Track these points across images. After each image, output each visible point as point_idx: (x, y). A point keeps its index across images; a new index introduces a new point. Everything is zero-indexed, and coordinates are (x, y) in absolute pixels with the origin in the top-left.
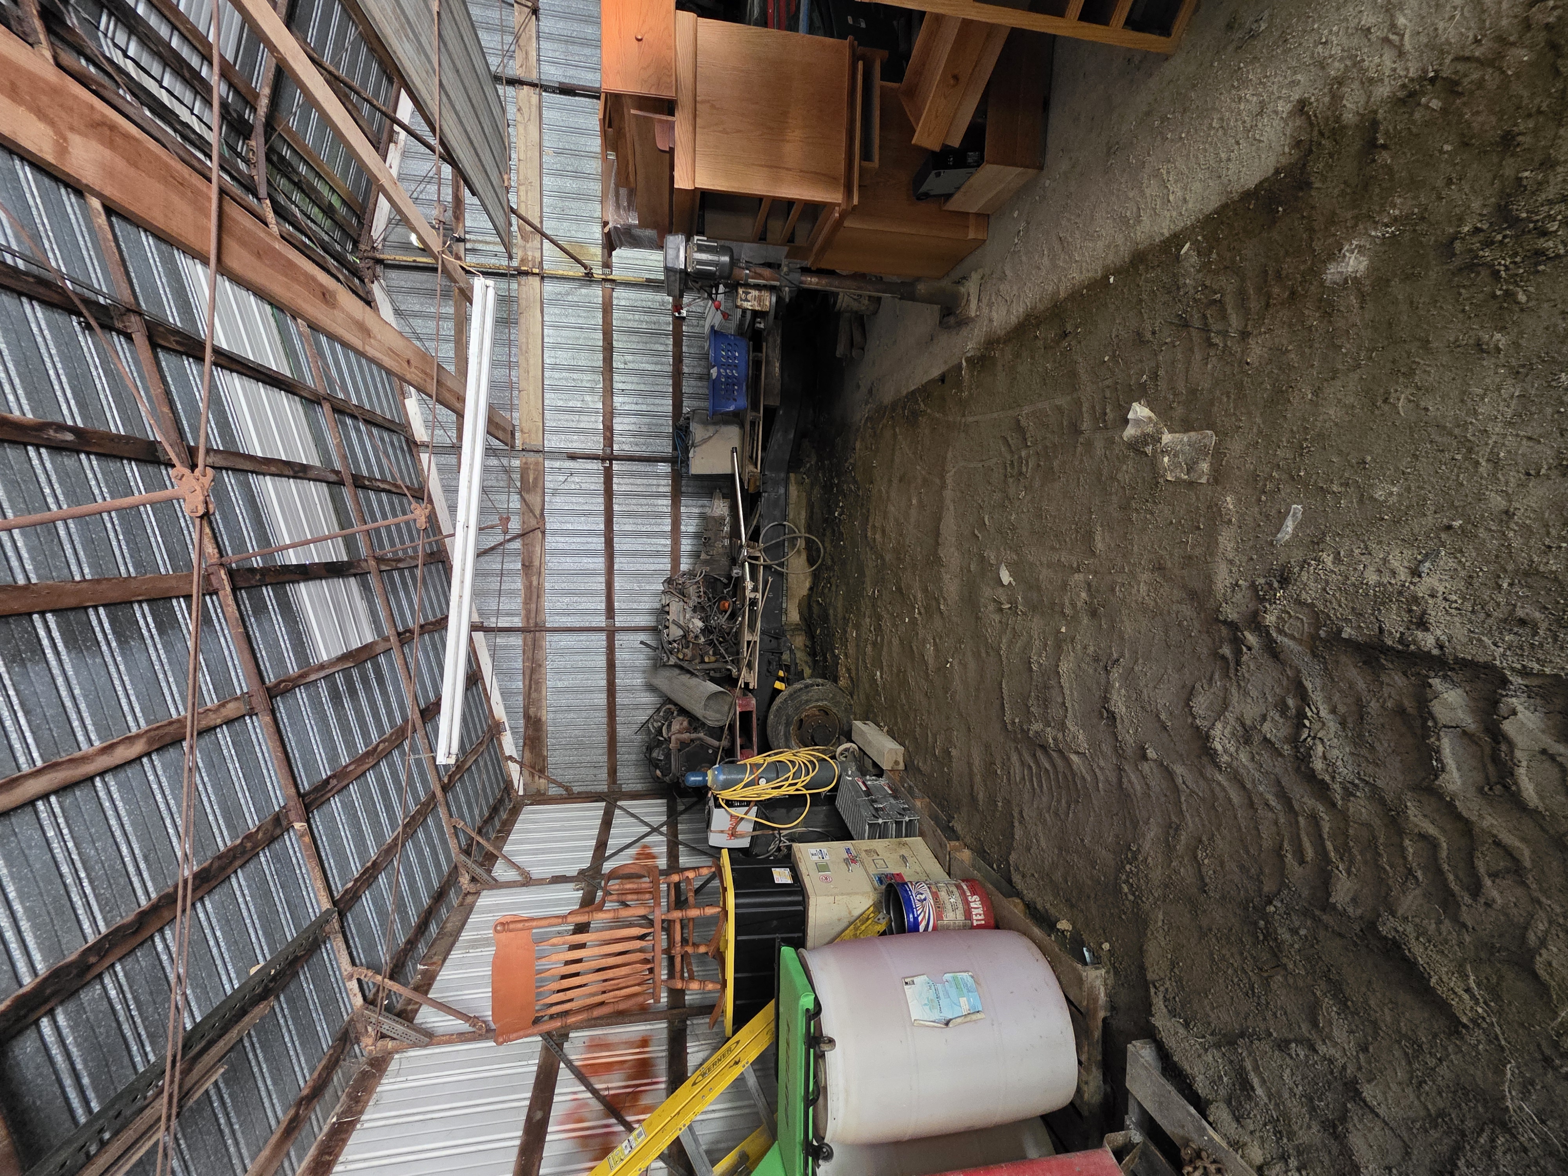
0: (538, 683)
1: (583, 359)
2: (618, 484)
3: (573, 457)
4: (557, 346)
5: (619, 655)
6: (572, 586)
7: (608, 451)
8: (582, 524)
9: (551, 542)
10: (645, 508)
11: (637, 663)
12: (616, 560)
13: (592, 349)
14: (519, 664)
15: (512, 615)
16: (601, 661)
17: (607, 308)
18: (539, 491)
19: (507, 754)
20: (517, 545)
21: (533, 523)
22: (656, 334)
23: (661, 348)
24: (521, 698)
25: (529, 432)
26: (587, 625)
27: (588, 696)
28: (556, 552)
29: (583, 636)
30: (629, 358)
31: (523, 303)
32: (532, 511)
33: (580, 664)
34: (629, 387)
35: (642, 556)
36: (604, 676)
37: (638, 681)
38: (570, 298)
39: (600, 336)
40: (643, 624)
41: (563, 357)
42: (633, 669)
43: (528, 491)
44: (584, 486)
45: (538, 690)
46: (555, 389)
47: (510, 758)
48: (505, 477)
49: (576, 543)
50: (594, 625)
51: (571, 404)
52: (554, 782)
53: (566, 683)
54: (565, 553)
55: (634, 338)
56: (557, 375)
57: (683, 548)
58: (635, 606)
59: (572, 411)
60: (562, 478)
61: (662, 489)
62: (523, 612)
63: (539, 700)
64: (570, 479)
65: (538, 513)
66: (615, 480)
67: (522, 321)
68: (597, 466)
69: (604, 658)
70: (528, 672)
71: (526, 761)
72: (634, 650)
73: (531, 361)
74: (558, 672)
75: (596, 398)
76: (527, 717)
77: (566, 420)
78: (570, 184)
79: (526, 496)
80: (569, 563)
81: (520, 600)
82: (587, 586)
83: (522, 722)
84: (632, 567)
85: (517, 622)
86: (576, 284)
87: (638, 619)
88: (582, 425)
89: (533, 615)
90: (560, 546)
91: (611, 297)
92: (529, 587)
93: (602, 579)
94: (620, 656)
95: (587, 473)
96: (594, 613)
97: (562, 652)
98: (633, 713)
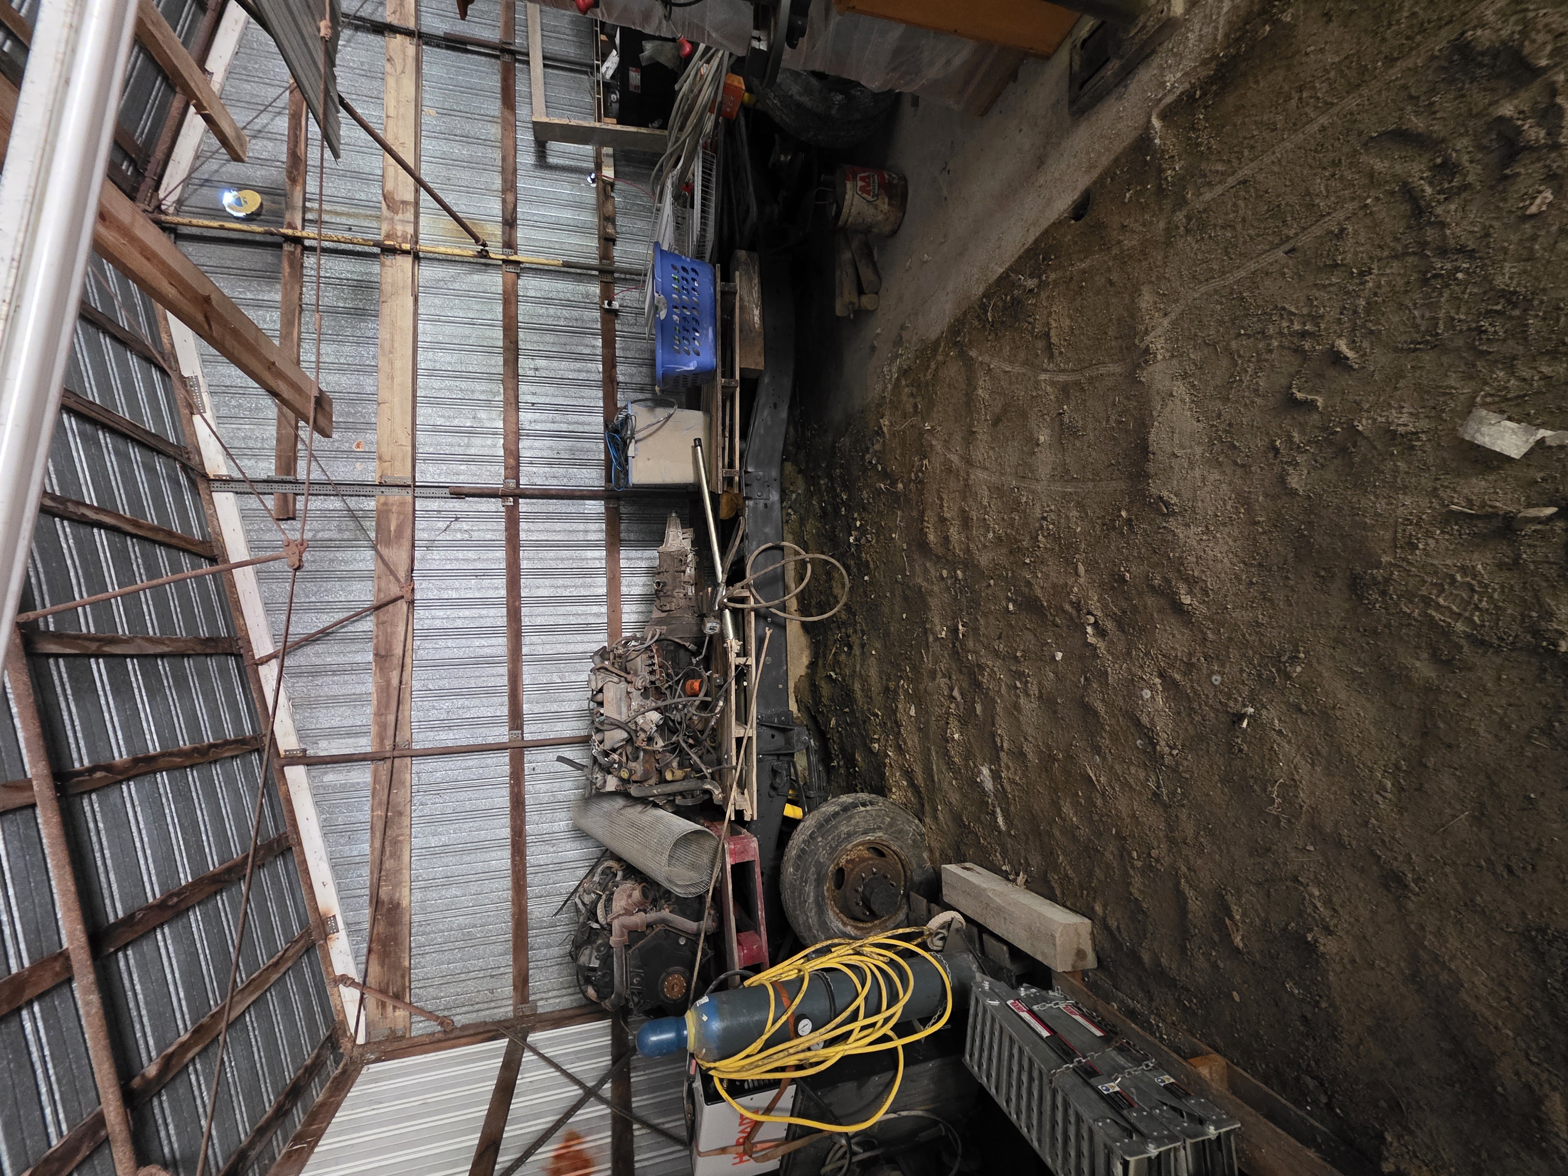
0: (396, 842)
1: (476, 362)
2: (527, 531)
3: (459, 494)
4: (437, 346)
5: (530, 786)
6: (456, 684)
7: (512, 484)
8: (471, 589)
9: (423, 618)
10: (567, 564)
11: (560, 796)
12: (526, 640)
13: (488, 350)
14: (364, 814)
15: (357, 735)
16: (502, 798)
17: (510, 299)
18: (407, 544)
19: (339, 970)
20: (368, 625)
21: (395, 590)
22: (579, 332)
23: (587, 351)
24: (366, 871)
25: (392, 459)
26: (480, 741)
27: (480, 856)
28: (429, 634)
29: (473, 761)
30: (541, 363)
31: (387, 288)
32: (392, 573)
33: (468, 806)
34: (542, 400)
35: (565, 632)
36: (507, 821)
37: (561, 823)
38: (457, 286)
39: (499, 333)
40: (568, 734)
41: (445, 359)
42: (553, 805)
43: (388, 544)
44: (475, 535)
45: (396, 856)
46: (435, 402)
47: (345, 980)
48: (352, 525)
49: (463, 617)
50: (490, 740)
51: (456, 422)
52: (421, 1011)
53: (444, 839)
54: (445, 633)
55: (549, 338)
56: (436, 383)
57: (625, 618)
58: (555, 707)
59: (459, 431)
60: (442, 525)
61: (592, 537)
62: (374, 729)
63: (398, 871)
64: (456, 525)
65: (402, 574)
66: (523, 525)
67: (385, 310)
68: (495, 505)
69: (506, 792)
70: (380, 825)
71: (372, 981)
72: (554, 776)
73: (398, 364)
74: (431, 821)
75: (494, 415)
76: (376, 903)
77: (447, 443)
78: (459, 150)
79: (384, 551)
80: (451, 648)
81: (370, 710)
82: (480, 682)
83: (366, 913)
84: (549, 650)
85: (364, 745)
86: (466, 268)
87: (559, 726)
88: (473, 451)
89: (390, 732)
90: (438, 623)
91: (515, 284)
92: (384, 690)
93: (504, 670)
94: (534, 789)
95: (482, 516)
96: (493, 721)
97: (436, 787)
98: (554, 877)
